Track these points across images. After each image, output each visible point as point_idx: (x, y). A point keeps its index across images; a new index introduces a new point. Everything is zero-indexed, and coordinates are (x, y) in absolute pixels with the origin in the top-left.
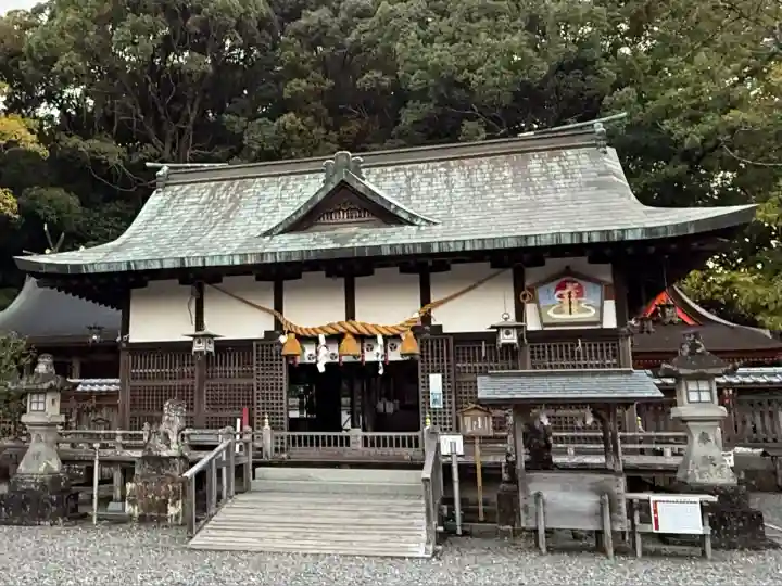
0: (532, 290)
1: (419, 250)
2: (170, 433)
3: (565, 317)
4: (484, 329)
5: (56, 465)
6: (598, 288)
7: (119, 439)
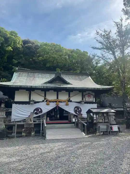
0: (85, 96)
5: (4, 127)
6: (93, 96)
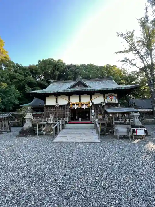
0: (106, 97)
1: (91, 90)
2: (51, 119)
3: (111, 101)
4: (100, 103)
5: (31, 125)
6: (115, 97)
7: (43, 120)
